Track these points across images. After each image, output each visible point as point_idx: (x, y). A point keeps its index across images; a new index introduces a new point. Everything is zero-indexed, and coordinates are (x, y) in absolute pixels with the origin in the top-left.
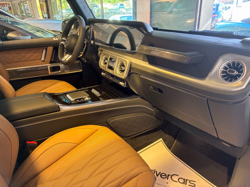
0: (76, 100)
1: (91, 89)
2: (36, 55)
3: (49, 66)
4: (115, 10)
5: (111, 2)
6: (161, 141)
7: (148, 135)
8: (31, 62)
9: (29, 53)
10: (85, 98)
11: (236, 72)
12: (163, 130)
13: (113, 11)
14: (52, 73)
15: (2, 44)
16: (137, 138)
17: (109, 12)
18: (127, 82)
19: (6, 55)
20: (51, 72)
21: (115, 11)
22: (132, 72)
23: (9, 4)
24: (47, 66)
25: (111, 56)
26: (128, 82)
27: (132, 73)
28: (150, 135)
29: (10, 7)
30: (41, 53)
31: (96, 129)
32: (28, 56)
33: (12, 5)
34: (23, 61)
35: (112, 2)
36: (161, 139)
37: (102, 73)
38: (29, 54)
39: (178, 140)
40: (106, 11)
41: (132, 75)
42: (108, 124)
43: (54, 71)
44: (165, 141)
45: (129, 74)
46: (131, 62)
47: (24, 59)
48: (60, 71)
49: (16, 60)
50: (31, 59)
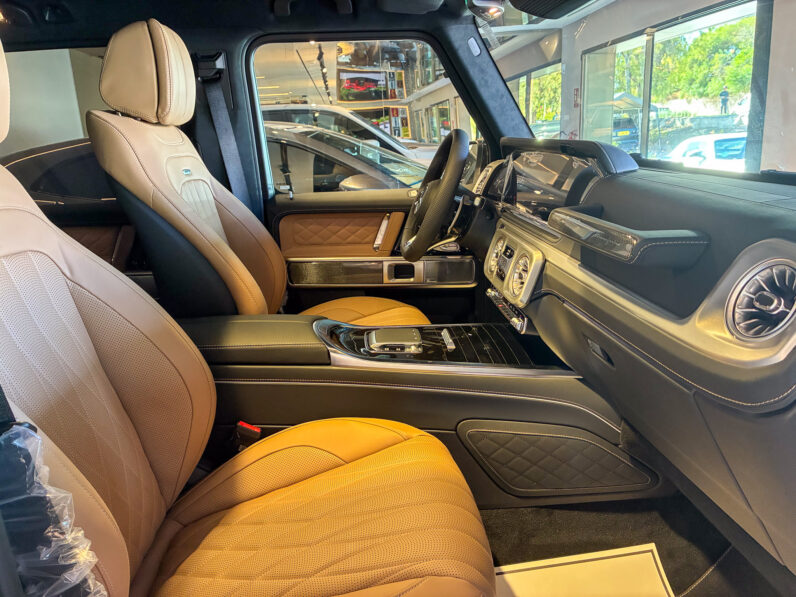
0: (384, 347)
1: (442, 329)
2: (362, 231)
3: (387, 262)
4: (714, 121)
5: (707, 95)
6: (651, 551)
7: (604, 516)
8: (349, 247)
9: (347, 225)
10: (409, 347)
11: (776, 302)
12: (665, 516)
13: (706, 122)
14: (391, 281)
15: (291, 199)
16: (557, 512)
17: (692, 125)
18: (530, 321)
19: (298, 226)
20: (390, 278)
21: (714, 123)
22: (545, 289)
23: (404, 112)
24: (382, 262)
25: (511, 240)
26: (532, 318)
27: (546, 294)
28: (611, 517)
29: (406, 119)
30: (376, 228)
31: (405, 434)
32: (343, 231)
33: (411, 113)
34: (331, 244)
35: (710, 96)
36: (652, 546)
37: (489, 290)
38: (347, 228)
39: (719, 568)
40: (683, 124)
41: (545, 298)
42: (458, 437)
43: (396, 277)
44: (667, 556)
45: (536, 296)
46: (546, 261)
47: (334, 239)
48: (412, 280)
49: (316, 239)
50: (349, 240)
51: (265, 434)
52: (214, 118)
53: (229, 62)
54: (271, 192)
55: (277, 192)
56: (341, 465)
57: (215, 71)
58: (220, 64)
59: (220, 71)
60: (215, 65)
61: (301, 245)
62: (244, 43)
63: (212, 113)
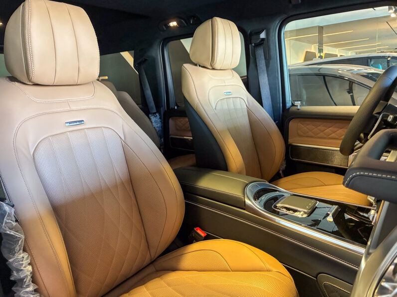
0: (284, 208)
10: (300, 212)
15: (298, 109)
19: (300, 125)
32: (328, 131)
38: (330, 128)
47: (321, 134)
49: (310, 134)
50: (330, 136)
51: (207, 238)
52: (258, 65)
53: (267, 34)
54: (289, 104)
55: (293, 105)
56: (228, 271)
57: (260, 40)
58: (263, 35)
59: (263, 39)
60: (259, 36)
61: (300, 136)
62: (277, 23)
63: (257, 62)
